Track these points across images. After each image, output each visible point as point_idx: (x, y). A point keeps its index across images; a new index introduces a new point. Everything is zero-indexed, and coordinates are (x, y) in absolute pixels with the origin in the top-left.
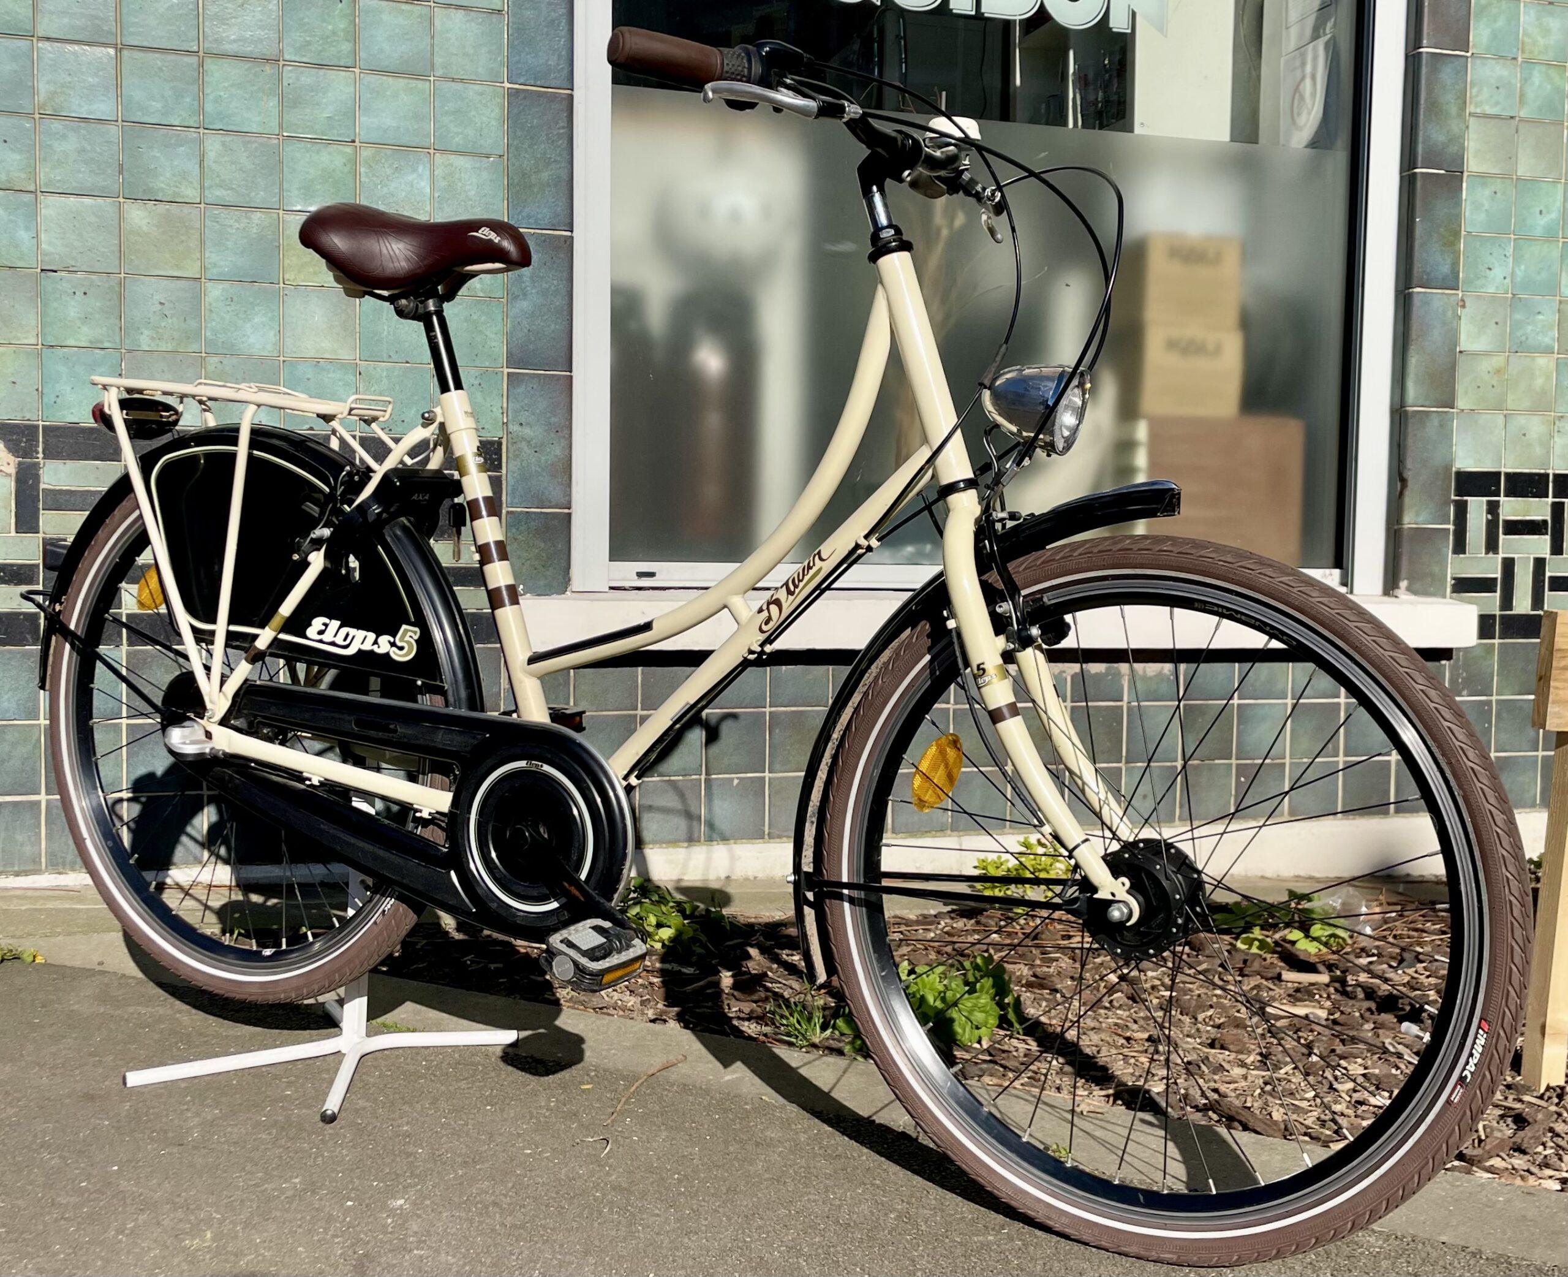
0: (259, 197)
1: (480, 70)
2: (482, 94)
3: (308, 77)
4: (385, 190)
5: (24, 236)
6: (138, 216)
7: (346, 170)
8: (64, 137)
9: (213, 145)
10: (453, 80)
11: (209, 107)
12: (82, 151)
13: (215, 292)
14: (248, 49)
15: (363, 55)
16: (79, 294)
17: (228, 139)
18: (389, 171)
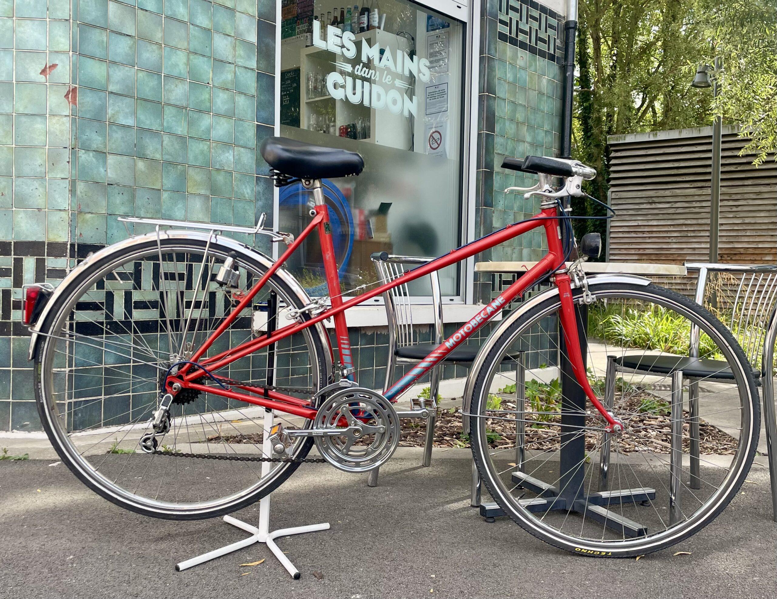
0: (180, 160)
1: (249, 117)
2: (249, 125)
3: (196, 116)
4: (219, 159)
5: (102, 170)
6: (141, 165)
7: (208, 150)
8: (116, 132)
9: (166, 139)
10: (240, 120)
11: (165, 124)
12: (122, 138)
13: (165, 196)
14: (178, 103)
15: (214, 108)
16: (121, 194)
17: (170, 136)
18: (221, 152)
